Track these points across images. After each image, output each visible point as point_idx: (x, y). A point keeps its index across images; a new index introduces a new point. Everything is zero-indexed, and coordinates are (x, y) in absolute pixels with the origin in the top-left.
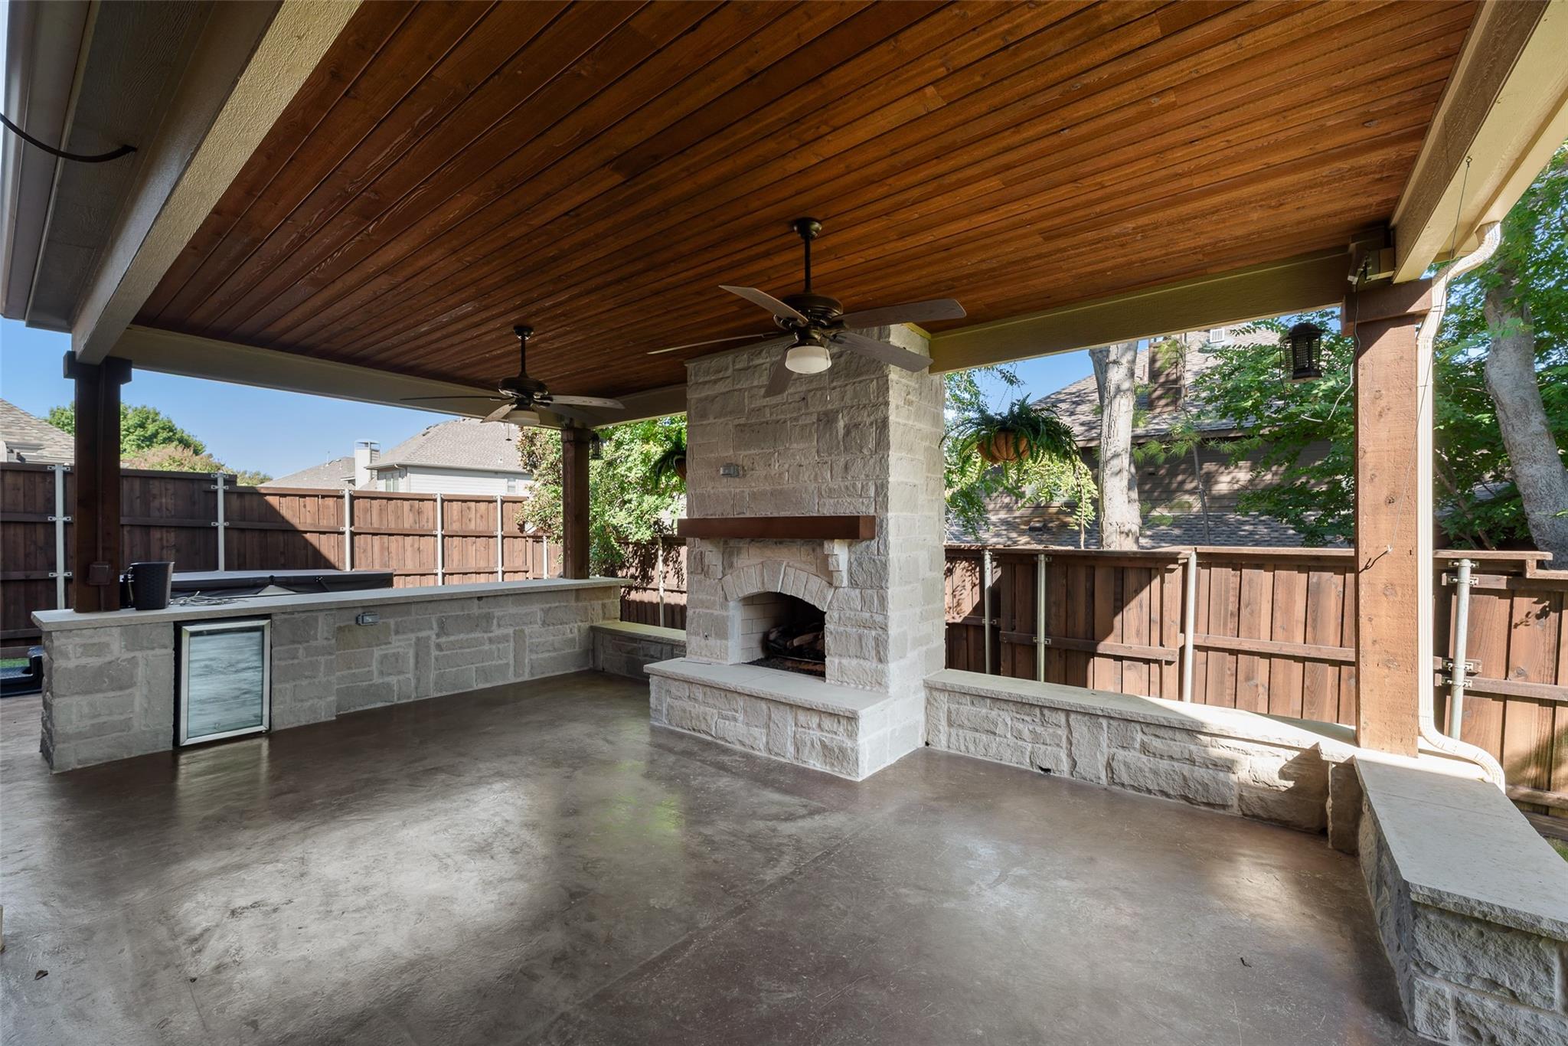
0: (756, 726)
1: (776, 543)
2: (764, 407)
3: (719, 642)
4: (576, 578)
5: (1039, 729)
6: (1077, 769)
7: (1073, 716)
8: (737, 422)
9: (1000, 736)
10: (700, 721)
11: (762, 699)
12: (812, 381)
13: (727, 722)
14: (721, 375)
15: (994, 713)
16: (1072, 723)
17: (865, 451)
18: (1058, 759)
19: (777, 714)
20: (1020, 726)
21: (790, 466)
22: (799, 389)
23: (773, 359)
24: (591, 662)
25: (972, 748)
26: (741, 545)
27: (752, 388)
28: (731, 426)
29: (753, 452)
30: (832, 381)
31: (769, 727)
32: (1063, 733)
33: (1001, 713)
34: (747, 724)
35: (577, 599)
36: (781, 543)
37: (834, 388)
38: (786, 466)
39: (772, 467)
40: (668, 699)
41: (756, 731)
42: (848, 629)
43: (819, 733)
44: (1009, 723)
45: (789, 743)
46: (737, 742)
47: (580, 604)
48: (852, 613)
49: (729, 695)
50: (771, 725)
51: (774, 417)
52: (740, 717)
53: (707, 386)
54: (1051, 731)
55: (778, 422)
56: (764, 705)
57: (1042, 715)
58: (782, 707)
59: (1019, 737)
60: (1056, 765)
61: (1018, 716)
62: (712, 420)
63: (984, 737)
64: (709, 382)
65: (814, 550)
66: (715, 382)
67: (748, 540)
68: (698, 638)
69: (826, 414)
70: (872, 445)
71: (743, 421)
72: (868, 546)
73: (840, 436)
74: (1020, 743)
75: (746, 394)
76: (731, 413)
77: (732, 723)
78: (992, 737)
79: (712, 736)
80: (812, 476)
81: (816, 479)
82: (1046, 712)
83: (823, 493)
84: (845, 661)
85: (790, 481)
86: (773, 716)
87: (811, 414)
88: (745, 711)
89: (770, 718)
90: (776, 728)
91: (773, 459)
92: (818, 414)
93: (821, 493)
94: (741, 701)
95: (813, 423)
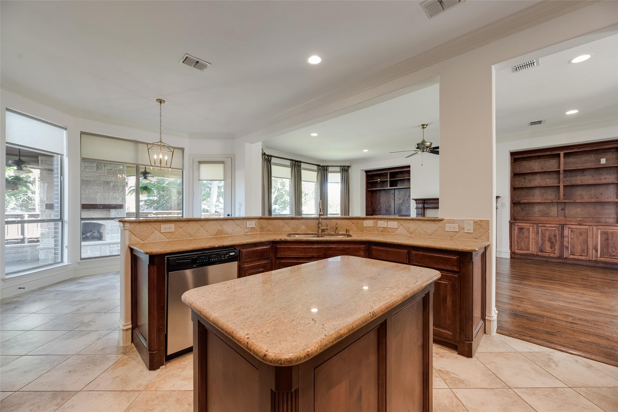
0: (95, 252)
12: (101, 173)
17: (119, 191)
19: (103, 247)
21: (93, 192)
22: (96, 174)
23: (86, 165)
30: (109, 175)
31: (101, 251)
34: (92, 252)
37: (109, 176)
38: (92, 192)
39: (86, 192)
42: (114, 228)
43: (117, 248)
48: (116, 224)
52: (89, 251)
55: (88, 181)
56: (98, 246)
69: (106, 181)
70: (121, 190)
72: (120, 210)
73: (112, 187)
77: (86, 254)
81: (103, 195)
83: (106, 199)
84: (113, 235)
85: (93, 195)
86: (102, 248)
87: (101, 181)
88: (90, 249)
89: (101, 248)
90: (103, 250)
91: (86, 190)
92: (104, 181)
93: (105, 199)
94: (89, 247)
95: (102, 183)
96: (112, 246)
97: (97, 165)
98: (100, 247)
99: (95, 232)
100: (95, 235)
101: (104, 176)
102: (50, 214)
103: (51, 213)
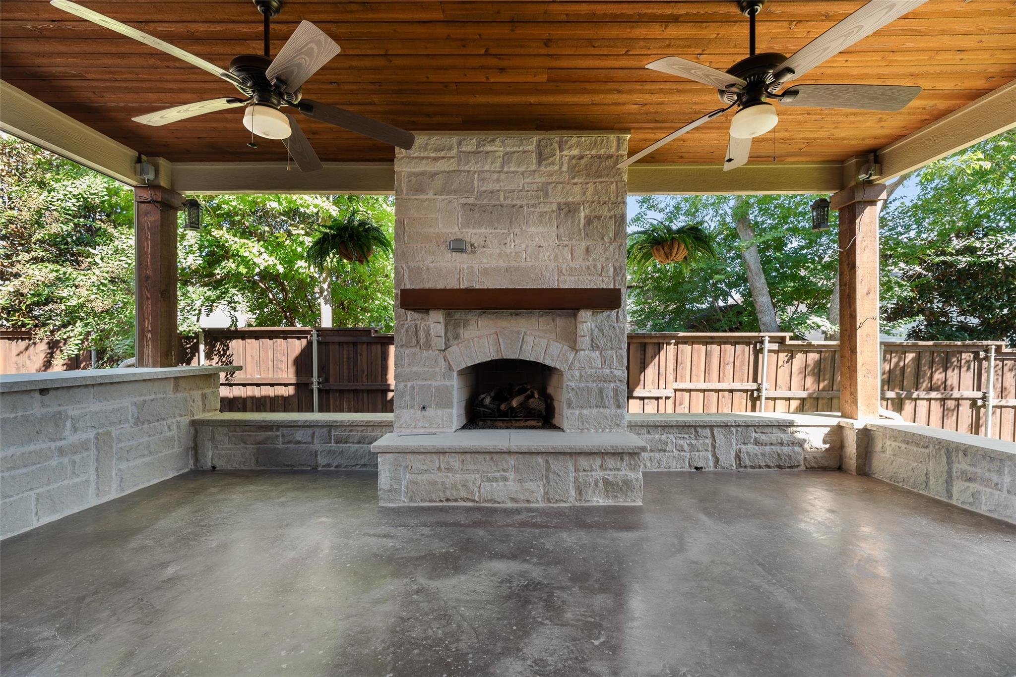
0: (531, 480)
1: (511, 315)
2: (498, 191)
3: (439, 412)
4: (162, 366)
5: (694, 442)
6: (720, 463)
7: (715, 429)
8: (463, 201)
9: (669, 452)
10: (458, 490)
11: (538, 453)
12: (552, 175)
13: (494, 484)
14: (442, 154)
15: (664, 437)
16: (715, 434)
17: (606, 239)
18: (707, 459)
19: (555, 465)
20: (681, 442)
21: (527, 246)
22: (537, 180)
23: (508, 149)
24: (191, 462)
25: (649, 465)
26: (469, 317)
27: (483, 172)
28: (456, 205)
29: (483, 230)
30: (573, 178)
31: (547, 478)
32: (709, 441)
33: (669, 435)
34: (520, 481)
35: (176, 389)
36: (517, 315)
37: (575, 184)
38: (524, 246)
39: (508, 245)
40: (408, 475)
41: (532, 485)
42: (589, 385)
43: (601, 474)
44: (674, 441)
45: (571, 487)
46: (508, 501)
47: (179, 395)
48: (593, 371)
49: (496, 457)
50: (551, 475)
51: (509, 202)
52: (511, 475)
53: (424, 162)
54: (701, 441)
55: (514, 206)
56: (540, 460)
57: (696, 432)
58: (561, 457)
59: (681, 449)
60: (706, 463)
61: (680, 436)
62: (430, 195)
63: (657, 455)
64: (428, 158)
65: (553, 320)
66: (436, 159)
67: (478, 312)
68: (412, 411)
69: (567, 204)
70: (612, 235)
71: (471, 200)
72: (608, 316)
73: (582, 226)
74: (682, 454)
75: (476, 176)
76: (455, 191)
77: (501, 484)
78: (662, 454)
79: (474, 501)
80: (552, 257)
81: (556, 258)
82: (699, 430)
83: (564, 271)
84: (585, 412)
85: (528, 259)
86: (552, 467)
87: (551, 203)
88: (517, 469)
89: (548, 469)
90: (555, 477)
91: (508, 239)
92: (559, 204)
93: (561, 272)
94: (512, 461)
95: (553, 211)
96: (584, 462)
97: (538, 146)
98: (547, 461)
99: (532, 396)
100: (533, 406)
101: (561, 183)
102: (416, 326)
103: (418, 323)
